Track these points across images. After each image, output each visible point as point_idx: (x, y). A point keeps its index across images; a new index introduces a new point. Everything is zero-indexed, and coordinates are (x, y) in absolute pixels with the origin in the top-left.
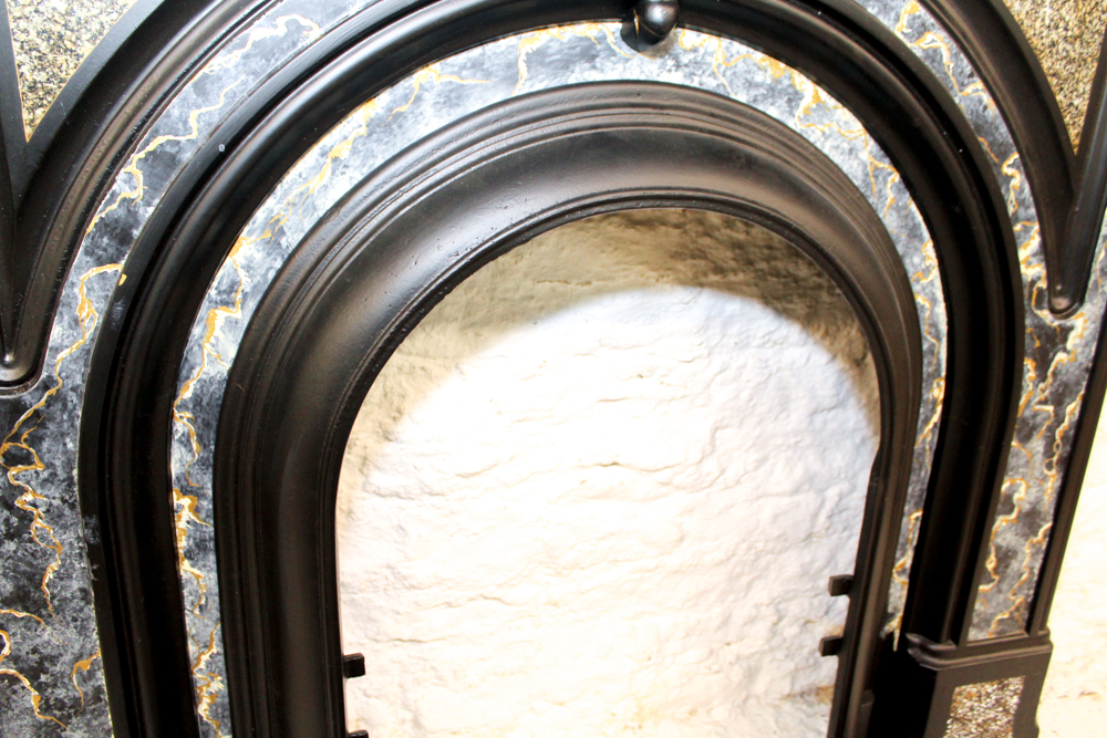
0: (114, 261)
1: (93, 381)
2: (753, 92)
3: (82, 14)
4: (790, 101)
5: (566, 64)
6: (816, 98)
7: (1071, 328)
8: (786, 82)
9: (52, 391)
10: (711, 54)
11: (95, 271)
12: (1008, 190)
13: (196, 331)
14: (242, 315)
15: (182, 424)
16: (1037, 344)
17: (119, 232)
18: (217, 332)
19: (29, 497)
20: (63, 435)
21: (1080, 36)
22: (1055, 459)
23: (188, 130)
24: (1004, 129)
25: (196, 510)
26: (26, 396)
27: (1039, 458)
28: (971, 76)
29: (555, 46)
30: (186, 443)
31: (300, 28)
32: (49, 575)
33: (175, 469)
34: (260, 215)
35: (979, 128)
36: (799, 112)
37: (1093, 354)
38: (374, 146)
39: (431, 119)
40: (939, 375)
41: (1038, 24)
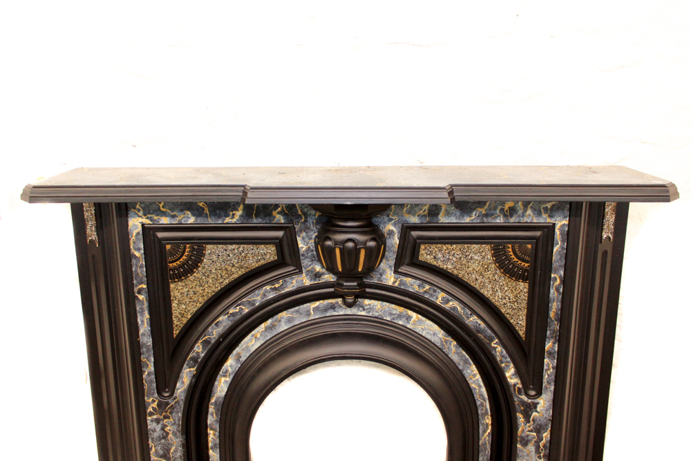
0: (193, 367)
1: (186, 398)
2: (392, 317)
3: (189, 308)
4: (407, 319)
5: (326, 310)
6: (417, 318)
7: (538, 403)
8: (405, 313)
9: (176, 400)
10: (376, 306)
11: (188, 370)
12: (496, 352)
13: (216, 383)
14: (229, 379)
15: (211, 409)
16: (522, 408)
17: (195, 360)
18: (222, 384)
19: (168, 428)
20: (178, 412)
21: (516, 301)
22: (542, 455)
23: (213, 335)
24: (489, 331)
25: (214, 435)
26: (170, 401)
27: (533, 453)
28: (471, 314)
29: (322, 305)
30: (212, 415)
31: (243, 309)
32: (172, 451)
33: (209, 422)
34: (235, 352)
35: (478, 332)
36: (411, 322)
37: (551, 414)
38: (267, 334)
39: (283, 327)
40: (488, 414)
41: (496, 298)
